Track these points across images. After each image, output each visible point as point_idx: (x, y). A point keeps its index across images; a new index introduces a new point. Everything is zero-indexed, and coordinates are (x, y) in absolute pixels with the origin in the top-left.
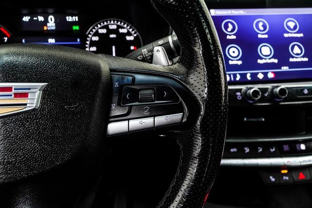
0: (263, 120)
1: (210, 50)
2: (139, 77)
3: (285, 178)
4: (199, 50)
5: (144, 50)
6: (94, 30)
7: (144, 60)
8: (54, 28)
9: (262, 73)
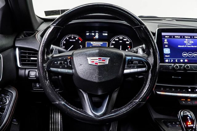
0: (180, 77)
1: (154, 51)
2: (134, 58)
3: (189, 102)
4: (151, 51)
5: (135, 49)
6: (114, 39)
7: (134, 52)
8: (98, 38)
9: (182, 60)
